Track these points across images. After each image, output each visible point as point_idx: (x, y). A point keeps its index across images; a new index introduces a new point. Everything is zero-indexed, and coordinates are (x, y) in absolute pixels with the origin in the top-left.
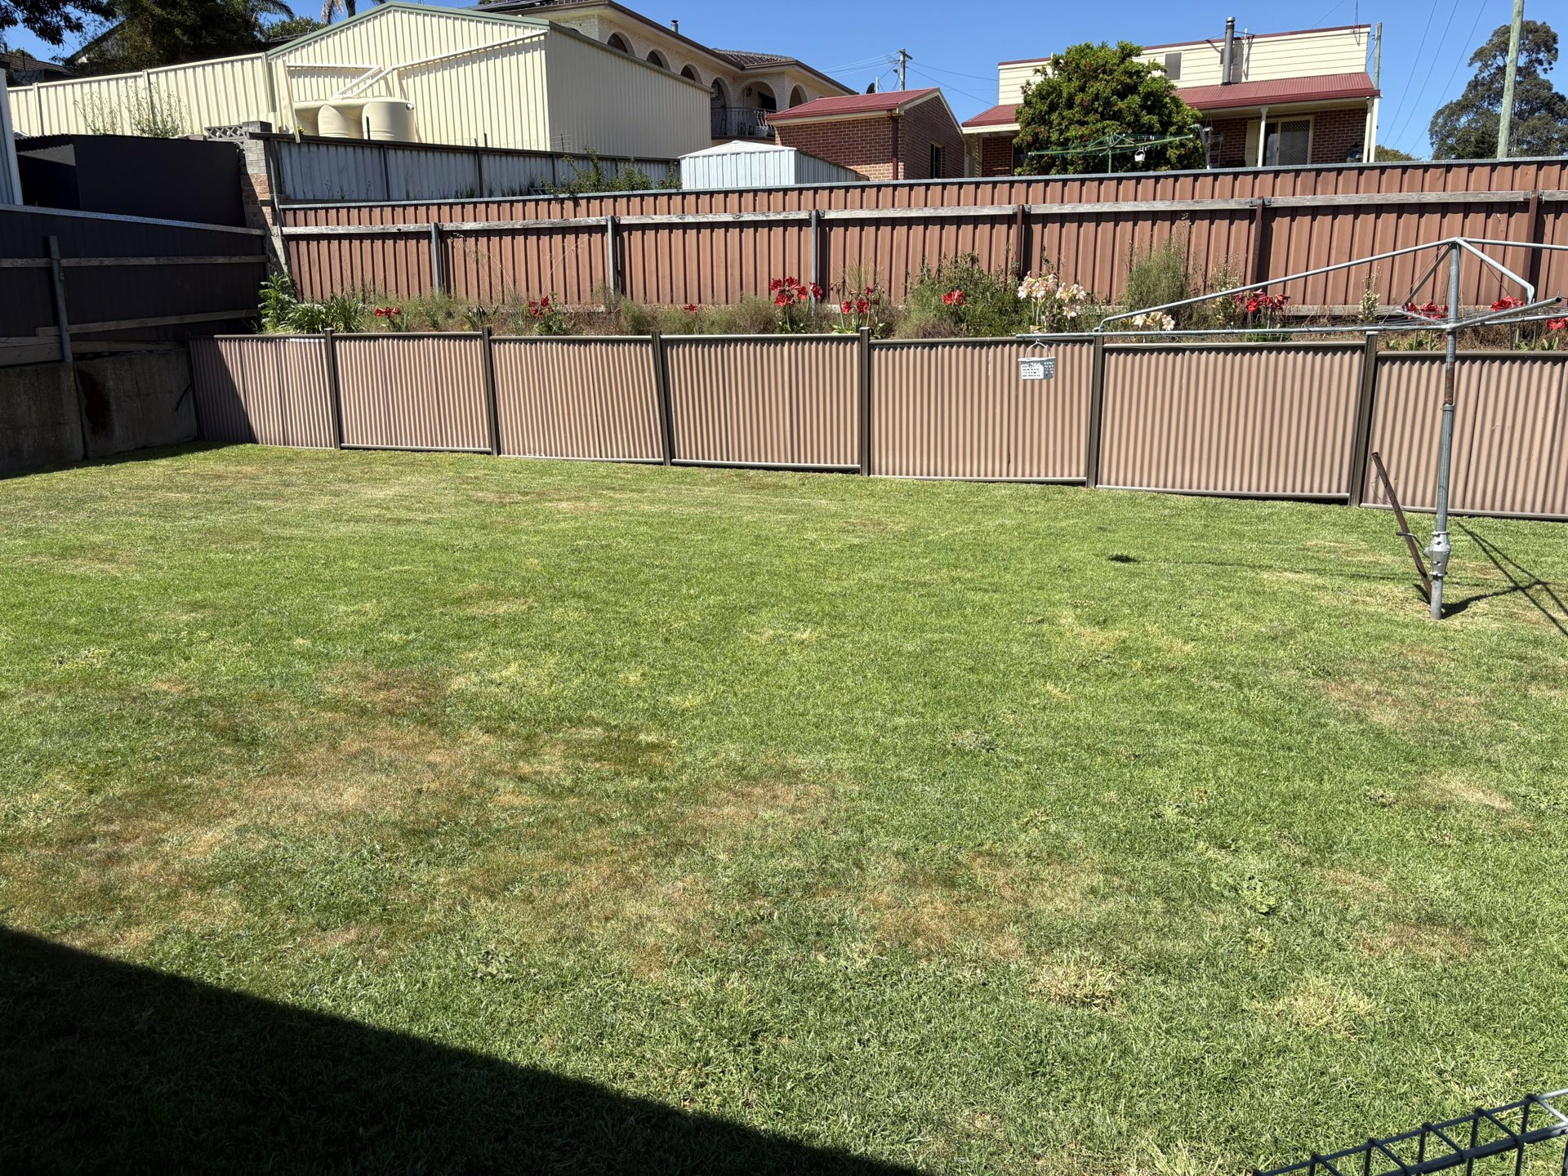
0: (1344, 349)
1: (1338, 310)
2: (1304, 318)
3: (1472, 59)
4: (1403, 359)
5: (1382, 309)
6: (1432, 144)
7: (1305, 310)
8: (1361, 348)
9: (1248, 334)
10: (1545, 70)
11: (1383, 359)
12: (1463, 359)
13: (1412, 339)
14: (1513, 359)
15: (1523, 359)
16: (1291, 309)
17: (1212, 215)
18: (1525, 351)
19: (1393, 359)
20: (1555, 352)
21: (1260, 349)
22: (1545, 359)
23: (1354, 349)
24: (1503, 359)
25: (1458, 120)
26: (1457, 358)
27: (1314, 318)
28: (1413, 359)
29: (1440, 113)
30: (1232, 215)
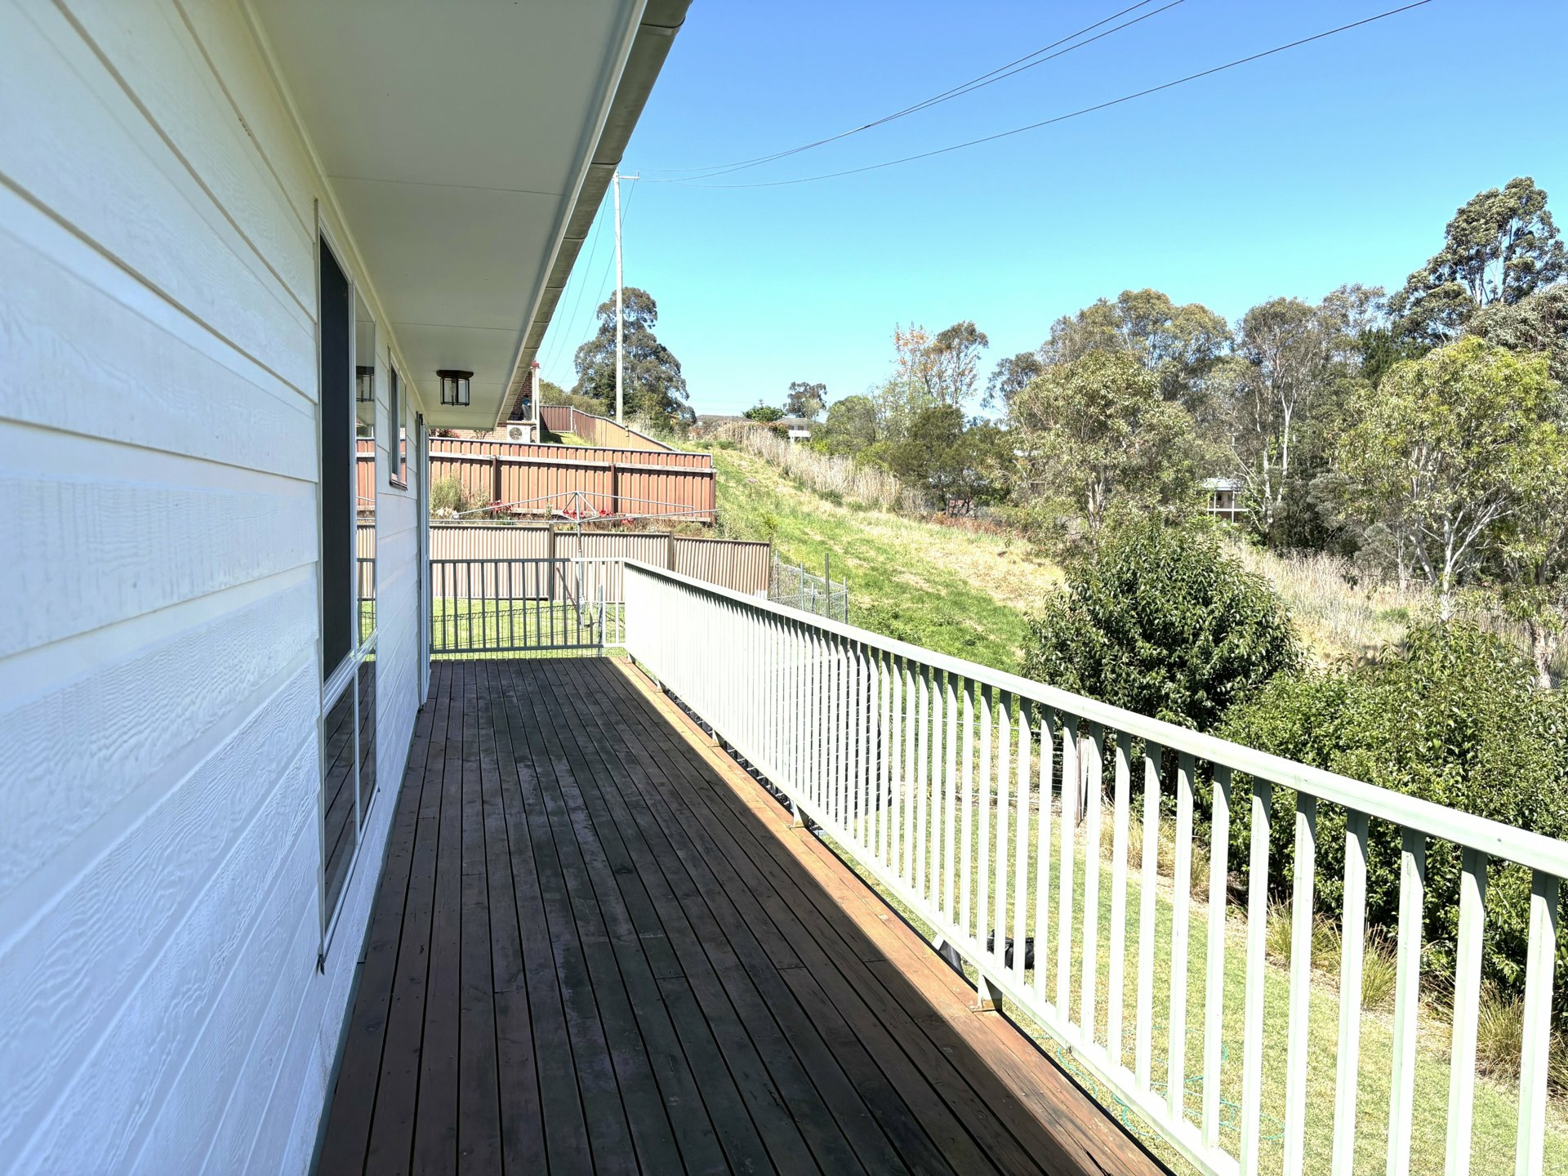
0: (541, 529)
1: (535, 511)
2: (520, 514)
3: (599, 312)
4: (565, 535)
5: (554, 512)
6: (577, 372)
7: (519, 511)
8: (548, 529)
9: (494, 523)
10: (650, 326)
11: (556, 535)
12: (585, 535)
13: (568, 526)
14: (608, 535)
15: (612, 535)
16: (515, 510)
17: (472, 462)
18: (613, 532)
19: (561, 534)
20: (626, 533)
21: (504, 529)
22: (620, 536)
23: (545, 529)
24: (604, 535)
25: (595, 356)
26: (582, 535)
27: (524, 515)
28: (569, 535)
29: (581, 349)
30: (481, 462)
